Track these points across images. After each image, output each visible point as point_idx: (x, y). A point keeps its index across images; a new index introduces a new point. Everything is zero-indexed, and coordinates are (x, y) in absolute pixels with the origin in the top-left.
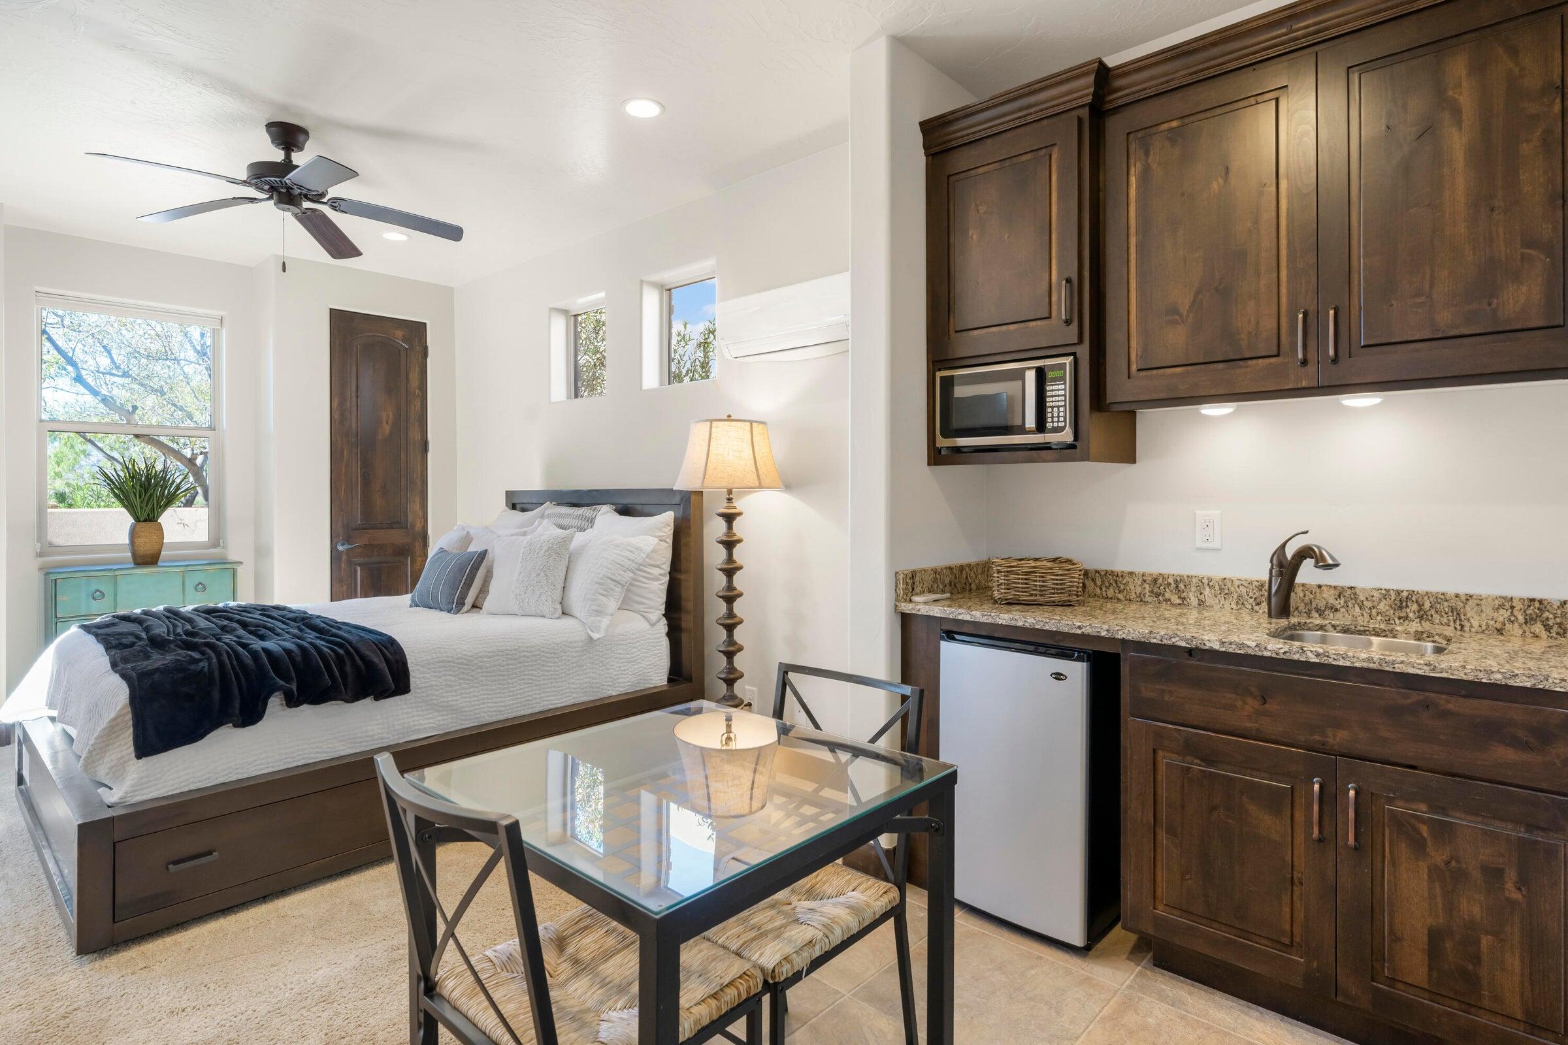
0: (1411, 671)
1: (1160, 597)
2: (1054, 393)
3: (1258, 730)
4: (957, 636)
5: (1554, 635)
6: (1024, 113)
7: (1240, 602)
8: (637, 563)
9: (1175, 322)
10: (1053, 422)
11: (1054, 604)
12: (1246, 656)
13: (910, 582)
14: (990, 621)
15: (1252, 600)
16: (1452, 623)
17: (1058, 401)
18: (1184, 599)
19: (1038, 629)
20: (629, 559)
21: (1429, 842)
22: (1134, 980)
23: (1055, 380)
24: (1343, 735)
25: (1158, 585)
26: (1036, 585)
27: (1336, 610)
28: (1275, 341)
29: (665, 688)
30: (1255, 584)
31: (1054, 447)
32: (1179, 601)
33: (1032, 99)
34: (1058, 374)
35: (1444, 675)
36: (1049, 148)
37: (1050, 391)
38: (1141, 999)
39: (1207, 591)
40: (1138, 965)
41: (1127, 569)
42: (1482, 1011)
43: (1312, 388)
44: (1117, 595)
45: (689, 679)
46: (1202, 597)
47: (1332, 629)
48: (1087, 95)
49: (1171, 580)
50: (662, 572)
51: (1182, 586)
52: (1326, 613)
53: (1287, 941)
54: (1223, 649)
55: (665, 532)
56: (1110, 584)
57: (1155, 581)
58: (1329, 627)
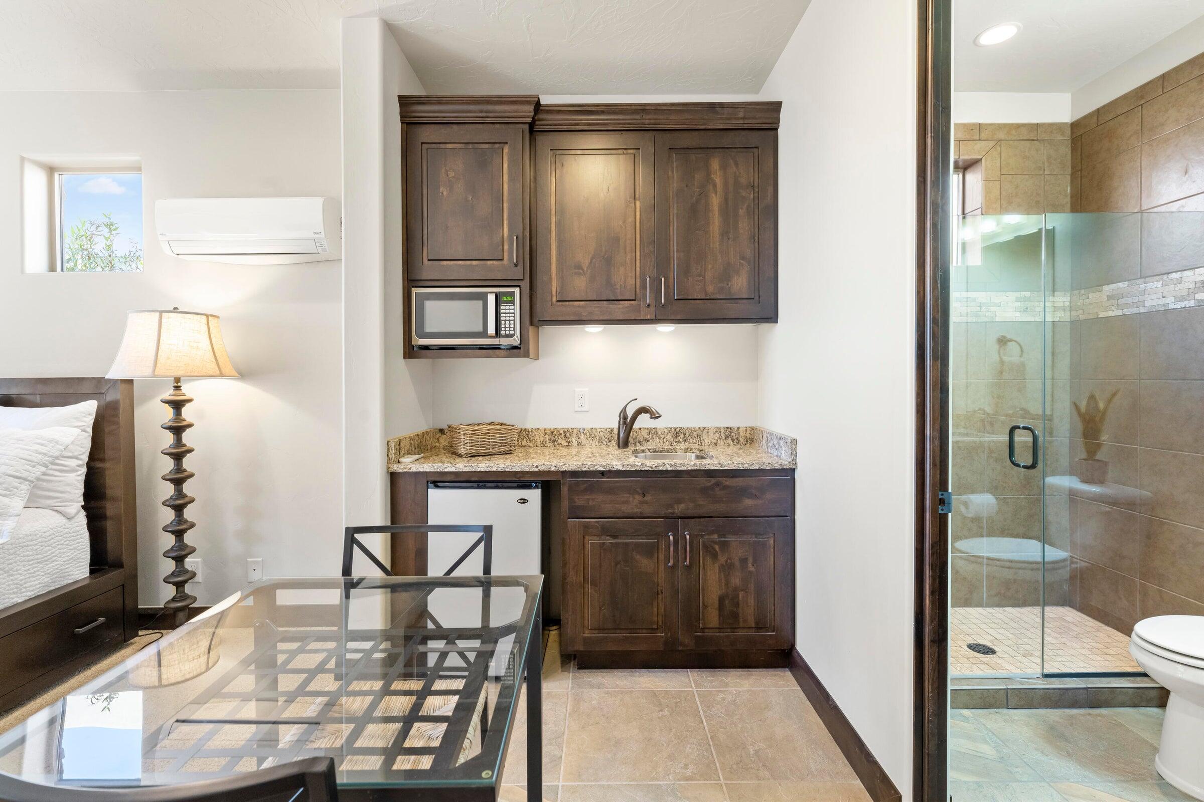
0: (713, 468)
1: (555, 443)
2: (506, 311)
3: (641, 513)
4: (439, 484)
5: (735, 443)
6: (484, 114)
7: (600, 441)
8: (51, 456)
9: (580, 274)
10: (505, 331)
11: (500, 453)
12: (636, 471)
13: (398, 447)
14: (471, 469)
15: (606, 440)
16: (697, 442)
17: (509, 317)
18: (569, 442)
19: (508, 471)
20: (39, 453)
21: (719, 553)
22: (572, 683)
23: (507, 302)
24: (682, 506)
25: (554, 435)
26: (489, 442)
27: (648, 441)
28: (634, 292)
29: (87, 582)
30: (609, 430)
31: (503, 347)
32: (567, 444)
33: (490, 107)
34: (509, 298)
35: (726, 468)
36: (502, 145)
37: (504, 309)
38: (582, 692)
39: (582, 437)
40: (570, 673)
41: (535, 427)
42: (739, 630)
43: (652, 320)
44: (528, 444)
45: (119, 565)
46: (579, 440)
47: (648, 451)
48: (528, 117)
49: (561, 432)
50: (80, 462)
51: (568, 434)
52: (643, 443)
53: (655, 627)
54: (624, 469)
55: (85, 422)
56: (524, 437)
57: (552, 433)
58: (647, 451)
